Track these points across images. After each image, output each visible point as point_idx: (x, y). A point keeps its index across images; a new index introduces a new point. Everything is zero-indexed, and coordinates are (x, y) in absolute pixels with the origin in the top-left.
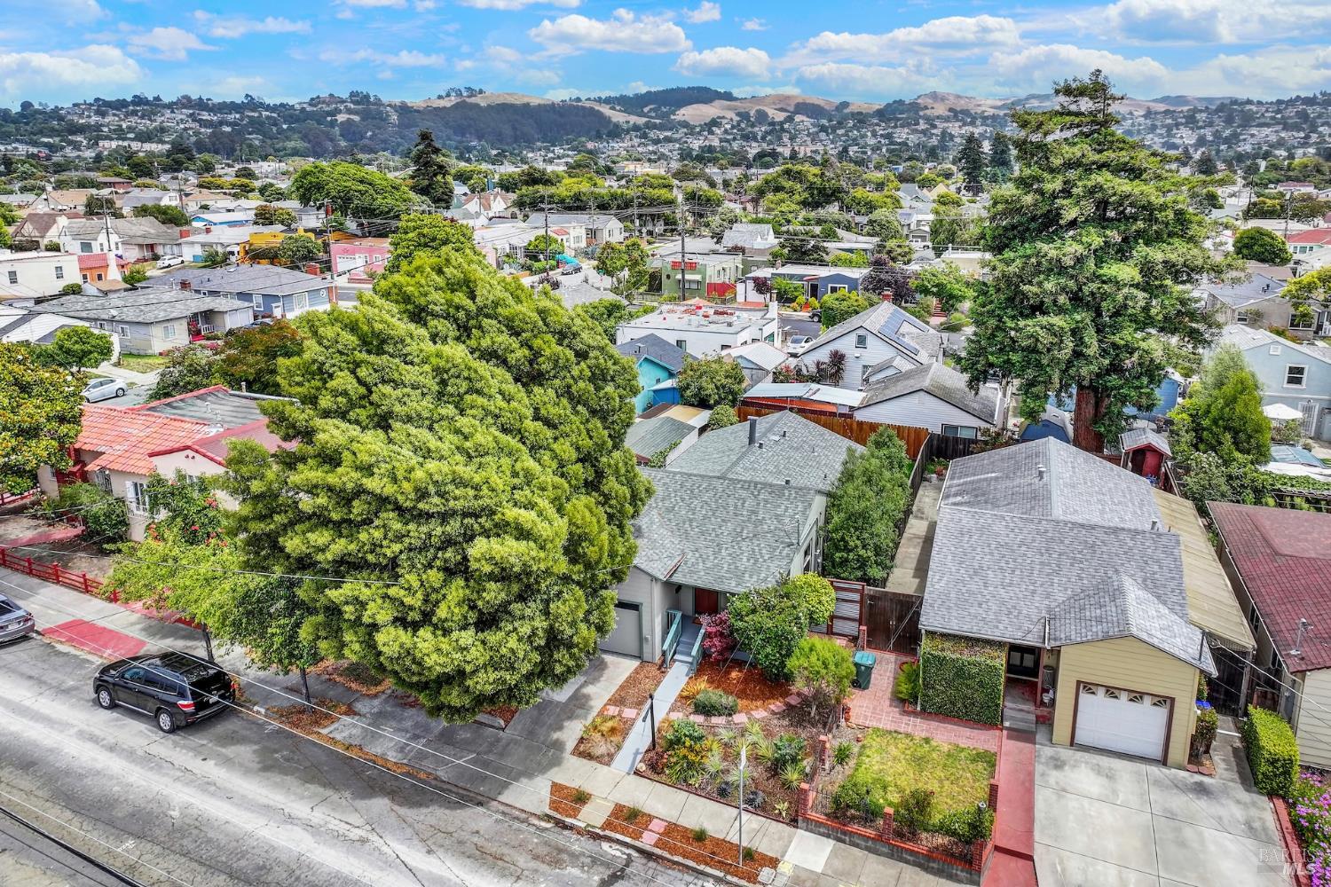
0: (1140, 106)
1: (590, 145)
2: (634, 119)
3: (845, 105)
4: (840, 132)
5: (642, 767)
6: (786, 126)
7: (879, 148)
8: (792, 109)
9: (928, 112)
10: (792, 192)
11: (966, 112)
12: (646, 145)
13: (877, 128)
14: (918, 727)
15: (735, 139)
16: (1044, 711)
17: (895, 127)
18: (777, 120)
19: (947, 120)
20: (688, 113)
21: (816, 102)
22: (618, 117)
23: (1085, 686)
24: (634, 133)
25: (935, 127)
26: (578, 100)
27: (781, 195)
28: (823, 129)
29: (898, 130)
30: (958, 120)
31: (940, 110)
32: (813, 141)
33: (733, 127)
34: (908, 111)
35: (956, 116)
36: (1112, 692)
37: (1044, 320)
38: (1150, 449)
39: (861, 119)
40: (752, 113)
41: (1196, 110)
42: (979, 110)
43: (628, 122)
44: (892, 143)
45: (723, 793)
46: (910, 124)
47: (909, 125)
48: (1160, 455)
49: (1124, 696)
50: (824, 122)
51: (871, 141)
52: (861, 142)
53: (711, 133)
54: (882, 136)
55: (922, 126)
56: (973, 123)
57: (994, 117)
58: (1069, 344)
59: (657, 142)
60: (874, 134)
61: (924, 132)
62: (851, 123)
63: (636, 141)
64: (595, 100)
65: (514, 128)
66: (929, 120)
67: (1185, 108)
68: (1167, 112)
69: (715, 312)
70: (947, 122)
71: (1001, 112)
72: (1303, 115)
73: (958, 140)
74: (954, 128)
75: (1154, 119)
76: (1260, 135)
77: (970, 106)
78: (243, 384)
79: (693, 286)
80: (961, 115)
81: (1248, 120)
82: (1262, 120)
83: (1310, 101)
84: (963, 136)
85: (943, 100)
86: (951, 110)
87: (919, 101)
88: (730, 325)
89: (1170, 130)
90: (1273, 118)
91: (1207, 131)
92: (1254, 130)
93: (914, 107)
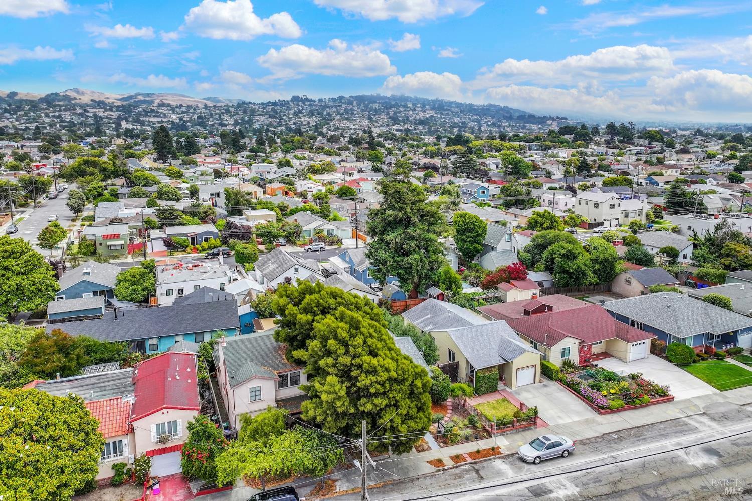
3: (14, 94)
4: (20, 113)
5: (441, 445)
9: (77, 101)
11: (103, 102)
13: (48, 111)
14: (482, 400)
16: (504, 382)
17: (60, 111)
23: (518, 370)
25: (87, 111)
28: (6, 111)
29: (63, 113)
30: (101, 108)
31: (86, 99)
34: (63, 100)
35: (99, 105)
37: (411, 256)
38: (441, 294)
39: (33, 105)
41: (228, 106)
42: (111, 101)
44: (62, 121)
45: (467, 439)
47: (69, 110)
49: (526, 369)
50: (4, 106)
51: (47, 120)
52: (39, 120)
54: (53, 116)
55: (79, 111)
56: (111, 110)
57: (122, 106)
60: (47, 116)
61: (81, 114)
62: (26, 107)
66: (82, 107)
67: (223, 105)
68: (214, 106)
69: (193, 266)
70: (93, 108)
71: (125, 103)
72: (274, 110)
73: (104, 120)
74: (100, 112)
75: (210, 110)
76: (260, 121)
77: (102, 99)
78: (58, 374)
79: (118, 248)
80: (100, 104)
81: (253, 112)
82: (259, 113)
83: (275, 104)
84: (107, 118)
85: (83, 94)
86: (92, 100)
87: (67, 93)
88: (215, 272)
89: (220, 117)
90: (263, 112)
91: (237, 117)
92: (257, 118)
93: (66, 98)
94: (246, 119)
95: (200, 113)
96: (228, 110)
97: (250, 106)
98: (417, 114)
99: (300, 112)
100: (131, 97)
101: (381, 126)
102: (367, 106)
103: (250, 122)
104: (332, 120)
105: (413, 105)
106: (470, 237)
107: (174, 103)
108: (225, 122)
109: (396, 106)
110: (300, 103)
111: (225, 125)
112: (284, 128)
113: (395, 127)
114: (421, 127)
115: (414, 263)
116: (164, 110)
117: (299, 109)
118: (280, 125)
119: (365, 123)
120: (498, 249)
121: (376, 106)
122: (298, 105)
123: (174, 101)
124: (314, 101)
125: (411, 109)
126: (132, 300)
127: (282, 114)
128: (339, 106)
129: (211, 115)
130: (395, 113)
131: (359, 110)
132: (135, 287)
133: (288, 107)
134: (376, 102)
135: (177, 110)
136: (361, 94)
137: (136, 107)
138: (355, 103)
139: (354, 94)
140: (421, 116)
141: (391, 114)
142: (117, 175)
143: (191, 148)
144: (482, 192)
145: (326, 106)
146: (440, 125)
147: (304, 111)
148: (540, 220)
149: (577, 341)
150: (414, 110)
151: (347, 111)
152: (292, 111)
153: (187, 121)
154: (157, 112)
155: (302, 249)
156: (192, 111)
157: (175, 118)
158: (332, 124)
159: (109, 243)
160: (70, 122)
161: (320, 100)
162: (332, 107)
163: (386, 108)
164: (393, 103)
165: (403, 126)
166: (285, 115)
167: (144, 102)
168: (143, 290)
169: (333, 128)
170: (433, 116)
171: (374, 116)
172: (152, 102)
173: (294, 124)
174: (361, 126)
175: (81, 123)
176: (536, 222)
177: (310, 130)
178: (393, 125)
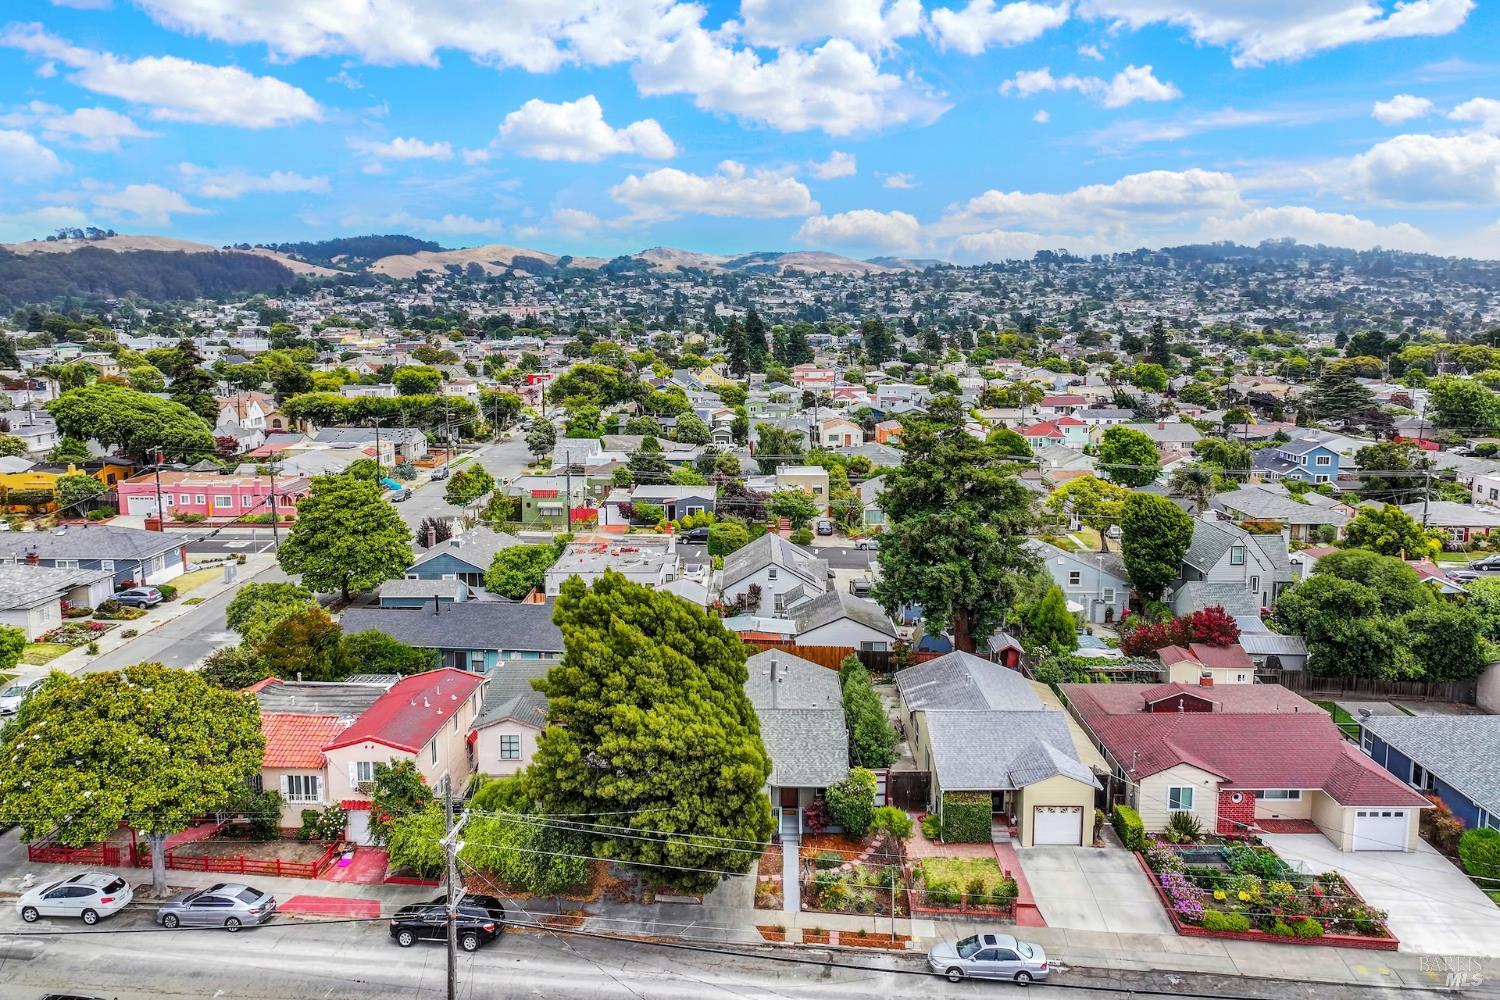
0: (857, 266)
1: (273, 304)
2: (319, 271)
3: (567, 259)
4: (568, 291)
5: (805, 906)
6: (508, 284)
7: (613, 310)
8: (509, 263)
9: (657, 269)
10: (588, 392)
11: (695, 271)
12: (343, 304)
13: (608, 288)
14: (948, 852)
15: (450, 298)
16: (1013, 829)
17: (626, 286)
18: (494, 275)
19: (677, 279)
20: (388, 266)
21: (536, 256)
22: (300, 268)
23: (1038, 808)
24: (327, 290)
25: (667, 286)
26: (246, 247)
27: (580, 397)
28: (550, 288)
29: (629, 290)
30: (690, 280)
31: (668, 266)
32: (540, 300)
33: (447, 284)
34: (635, 268)
35: (688, 275)
36: (1051, 808)
37: (940, 566)
38: (1011, 649)
39: (589, 277)
40: (464, 266)
41: (906, 274)
42: (707, 268)
43: (313, 274)
44: (626, 304)
45: (860, 909)
46: (641, 282)
47: (640, 285)
48: (1017, 652)
49: (1058, 810)
50: (549, 280)
51: (604, 302)
52: (593, 302)
53: (423, 291)
54: (614, 296)
55: (654, 286)
56: (704, 284)
57: (724, 277)
58: (960, 582)
59: (356, 300)
60: (606, 295)
61: (656, 292)
62: (579, 281)
63: (330, 299)
64: (268, 247)
65: (165, 281)
66: (660, 278)
67: (898, 270)
68: (883, 275)
69: (622, 550)
70: (678, 281)
71: (730, 272)
72: (996, 281)
73: (692, 301)
74: (687, 289)
75: (873, 282)
76: (964, 300)
77: (698, 264)
78: (299, 674)
79: (555, 513)
80: (690, 274)
81: (952, 285)
82: (964, 286)
83: (999, 268)
84: (696, 297)
85: (669, 255)
86: (679, 268)
87: (645, 257)
88: (646, 563)
89: (888, 293)
90: (972, 283)
91: (920, 295)
92: (959, 295)
93: (641, 264)
94: (937, 298)
95: (854, 287)
96: (906, 280)
97: (951, 272)
98: (1318, 284)
99: (1048, 284)
100: (743, 260)
101: (1221, 311)
102: (1198, 269)
103: (943, 304)
104: (1110, 300)
105: (1312, 263)
106: (1146, 546)
107: (809, 270)
108: (897, 305)
109: (1269, 268)
110: (1052, 266)
111: (895, 310)
112: (1007, 316)
113: (1253, 315)
114: (1317, 314)
115: (946, 580)
116: (792, 283)
117: (1046, 278)
118: (1001, 310)
119: (1185, 305)
120: (1209, 578)
121: (1220, 268)
122: (1047, 270)
123: (812, 265)
124: (1081, 261)
125: (1302, 275)
126: (504, 593)
127: (1010, 287)
128: (1134, 270)
129: (873, 291)
130: (1262, 284)
131: (1179, 278)
132: (514, 572)
133: (1025, 274)
134: (1222, 261)
135: (815, 282)
136: (1188, 244)
137: (745, 278)
138: (1171, 264)
139: (1172, 244)
140: (1328, 289)
141: (1253, 285)
142: (622, 396)
143: (797, 352)
144: (1320, 460)
145: (1107, 271)
146: (1370, 310)
147: (1057, 281)
148: (1372, 527)
149: (1213, 780)
150: (1311, 276)
151: (1149, 280)
152: (1032, 282)
153: (828, 303)
154: (780, 287)
155: (851, 544)
156: (839, 284)
157: (807, 297)
158: (1109, 307)
159: (541, 504)
160: (638, 305)
161: (1096, 259)
162: (1119, 271)
163: (1241, 271)
164: (1262, 261)
165: (1273, 312)
166: (1013, 291)
167: (764, 268)
168: (527, 579)
169: (1109, 317)
170: (1356, 289)
171: (1210, 289)
172: (774, 270)
173: (1030, 307)
174: (1175, 311)
175: (653, 307)
176: (1363, 531)
177: (1061, 320)
178: (1251, 309)
